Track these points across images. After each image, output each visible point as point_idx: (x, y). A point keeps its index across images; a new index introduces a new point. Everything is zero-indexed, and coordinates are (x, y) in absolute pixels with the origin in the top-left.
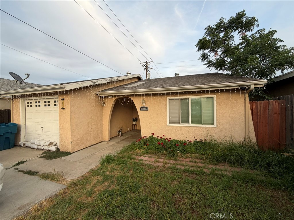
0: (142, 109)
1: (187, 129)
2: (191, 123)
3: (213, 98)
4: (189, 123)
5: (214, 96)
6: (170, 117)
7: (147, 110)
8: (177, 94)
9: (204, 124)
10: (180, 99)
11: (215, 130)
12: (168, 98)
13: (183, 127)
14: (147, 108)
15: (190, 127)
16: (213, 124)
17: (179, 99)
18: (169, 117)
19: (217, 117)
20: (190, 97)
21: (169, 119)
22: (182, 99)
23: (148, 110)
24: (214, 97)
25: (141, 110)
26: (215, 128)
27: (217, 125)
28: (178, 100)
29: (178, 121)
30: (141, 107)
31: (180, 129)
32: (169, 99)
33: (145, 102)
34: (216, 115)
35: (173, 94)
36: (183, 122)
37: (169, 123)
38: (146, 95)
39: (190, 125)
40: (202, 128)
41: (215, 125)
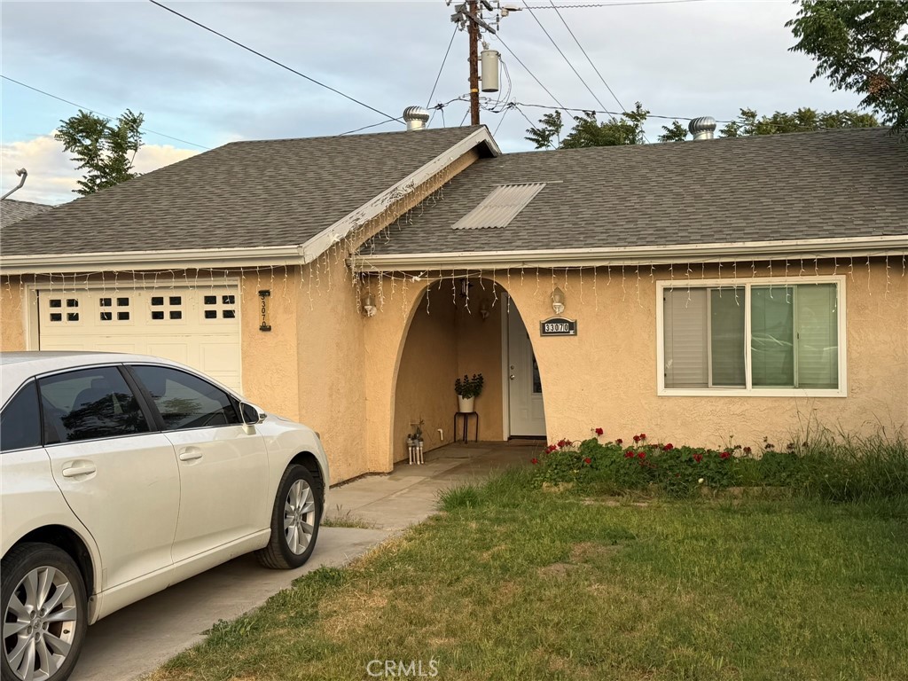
0: (550, 328)
1: (737, 408)
2: (753, 384)
3: (834, 285)
4: (743, 384)
5: (840, 280)
6: (670, 362)
7: (572, 332)
8: (697, 269)
9: (802, 386)
10: (709, 290)
11: (843, 410)
12: (661, 284)
13: (722, 401)
14: (572, 326)
15: (750, 401)
16: (835, 386)
17: (704, 289)
18: (665, 362)
19: (849, 359)
20: (749, 282)
21: (665, 369)
22: (714, 290)
23: (575, 334)
24: (838, 282)
25: (544, 333)
26: (842, 402)
27: (851, 390)
28: (701, 292)
29: (699, 379)
30: (544, 318)
31: (709, 408)
32: (666, 290)
33: (562, 301)
34: (848, 351)
35: (680, 269)
36: (719, 381)
37: (667, 386)
38: (574, 272)
39: (750, 390)
40: (793, 403)
41: (842, 390)
